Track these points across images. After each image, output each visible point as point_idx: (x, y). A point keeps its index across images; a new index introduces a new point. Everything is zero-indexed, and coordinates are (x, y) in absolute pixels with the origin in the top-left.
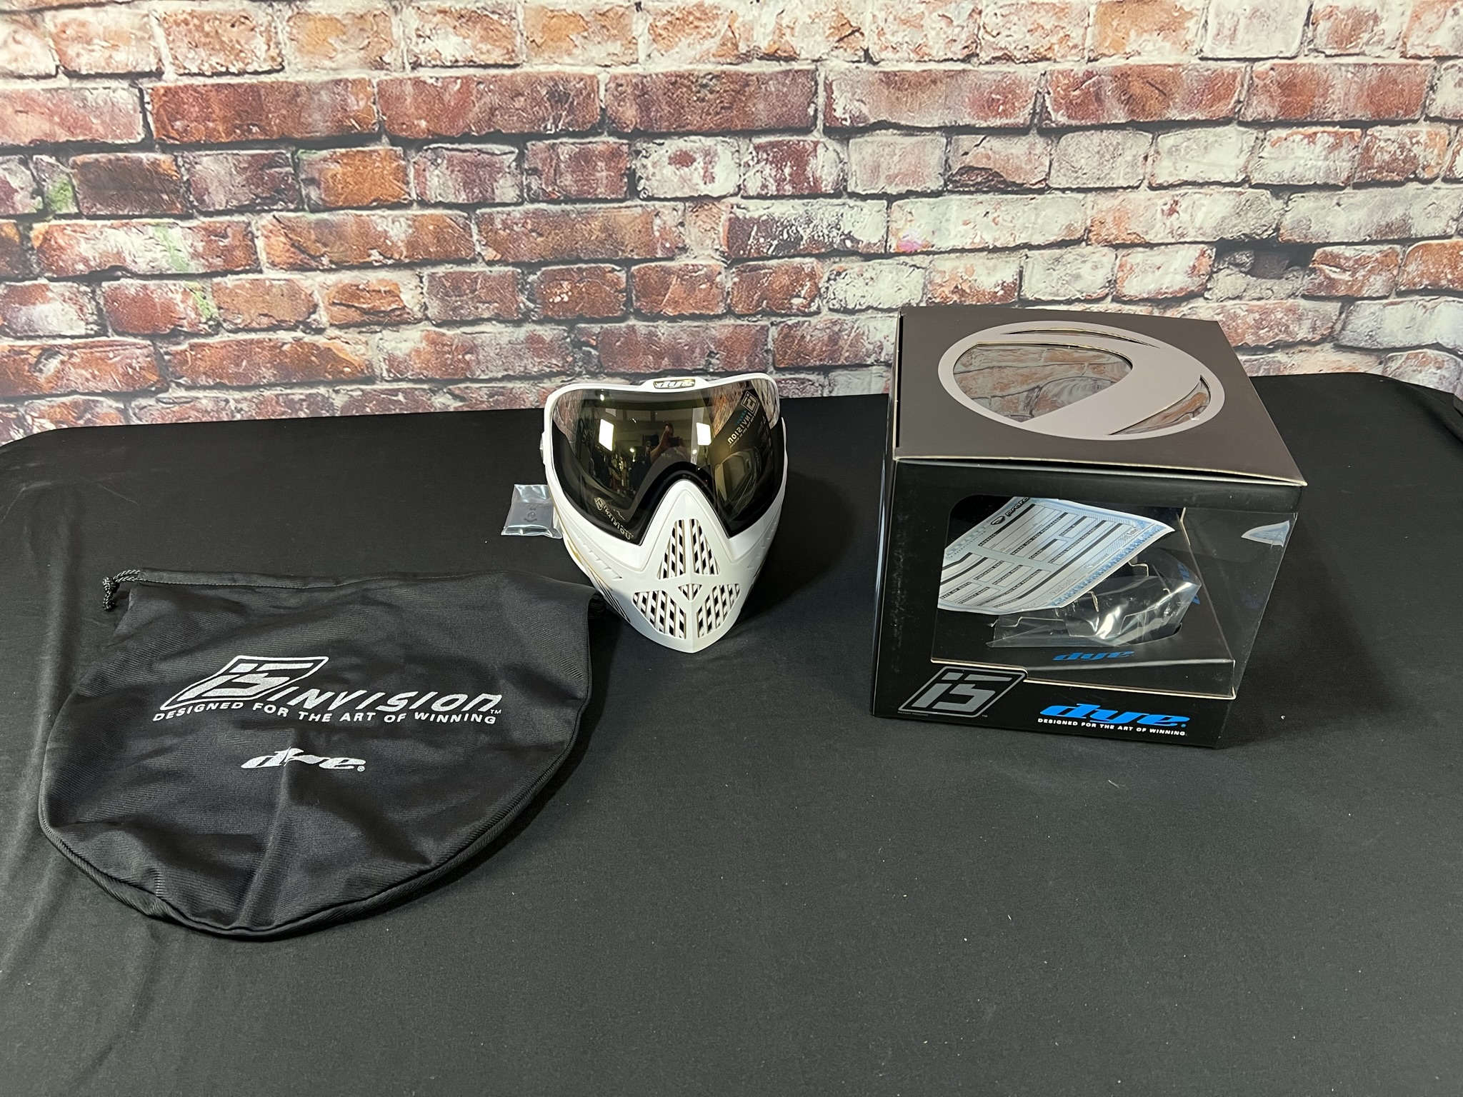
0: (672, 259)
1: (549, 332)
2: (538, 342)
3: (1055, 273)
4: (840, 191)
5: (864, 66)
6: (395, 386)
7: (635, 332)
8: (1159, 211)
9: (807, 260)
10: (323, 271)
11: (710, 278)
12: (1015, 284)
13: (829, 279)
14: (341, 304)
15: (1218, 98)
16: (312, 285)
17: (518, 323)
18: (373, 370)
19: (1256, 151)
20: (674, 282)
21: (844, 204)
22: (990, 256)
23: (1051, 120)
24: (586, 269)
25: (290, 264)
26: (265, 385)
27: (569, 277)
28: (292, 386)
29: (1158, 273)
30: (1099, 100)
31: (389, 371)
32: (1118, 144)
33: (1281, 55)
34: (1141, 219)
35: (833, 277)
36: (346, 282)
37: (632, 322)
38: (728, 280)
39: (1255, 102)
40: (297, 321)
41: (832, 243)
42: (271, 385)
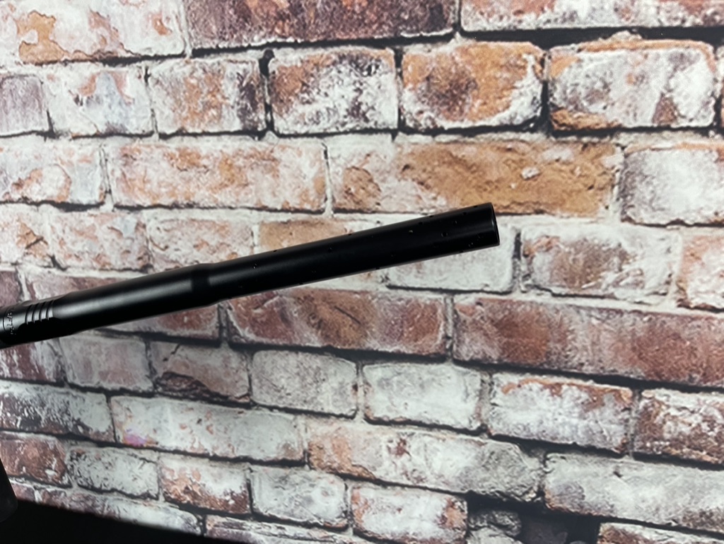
3: (285, 492)
4: (61, 382)
5: (54, 271)
8: (384, 448)
9: (50, 438)
12: (245, 496)
13: (72, 459)
15: (420, 332)
19: (486, 396)
21: (68, 393)
22: (213, 463)
23: (239, 335)
29: (399, 515)
30: (285, 319)
32: (319, 368)
33: (487, 289)
34: (365, 453)
35: (74, 457)
39: (467, 340)
41: (66, 427)
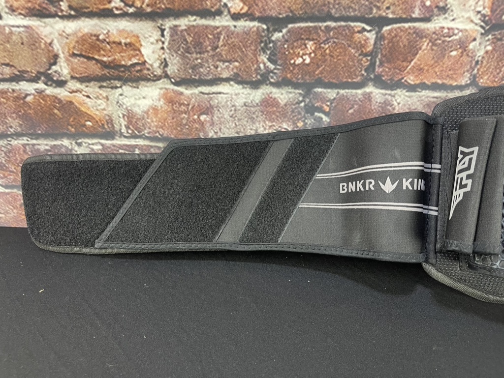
0: (427, 20)
1: (284, 95)
2: (273, 106)
6: (133, 142)
7: (370, 100)
10: (62, 17)
11: (463, 45)
14: (81, 55)
16: (51, 33)
17: (255, 85)
18: (113, 126)
20: (424, 47)
24: (335, 28)
25: (29, 9)
26: (12, 134)
27: (315, 38)
28: (38, 136)
31: (127, 127)
36: (86, 30)
37: (370, 89)
38: (481, 48)
40: (38, 72)
42: (18, 135)
